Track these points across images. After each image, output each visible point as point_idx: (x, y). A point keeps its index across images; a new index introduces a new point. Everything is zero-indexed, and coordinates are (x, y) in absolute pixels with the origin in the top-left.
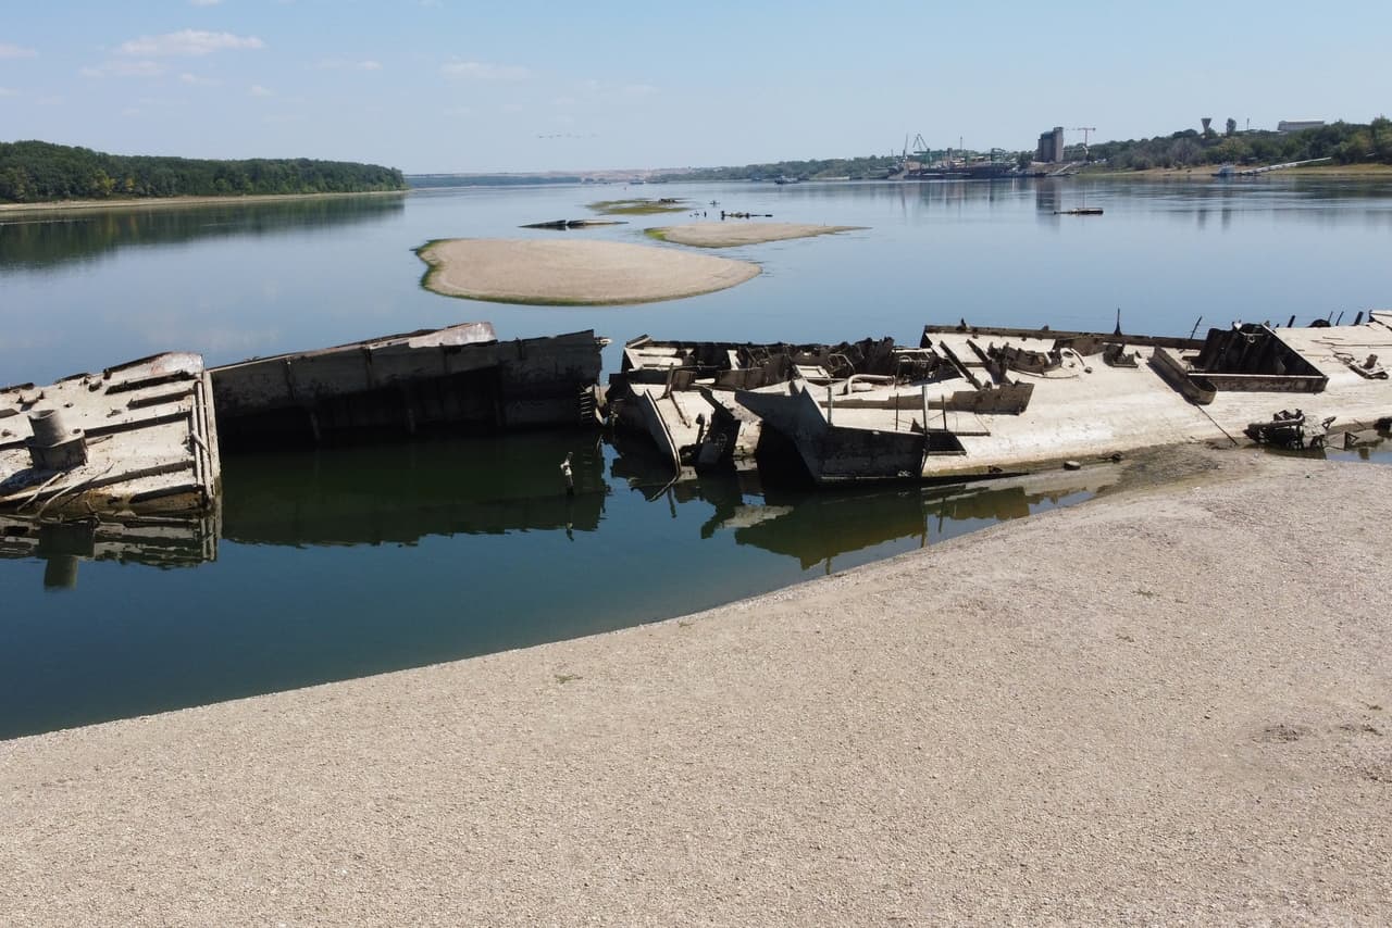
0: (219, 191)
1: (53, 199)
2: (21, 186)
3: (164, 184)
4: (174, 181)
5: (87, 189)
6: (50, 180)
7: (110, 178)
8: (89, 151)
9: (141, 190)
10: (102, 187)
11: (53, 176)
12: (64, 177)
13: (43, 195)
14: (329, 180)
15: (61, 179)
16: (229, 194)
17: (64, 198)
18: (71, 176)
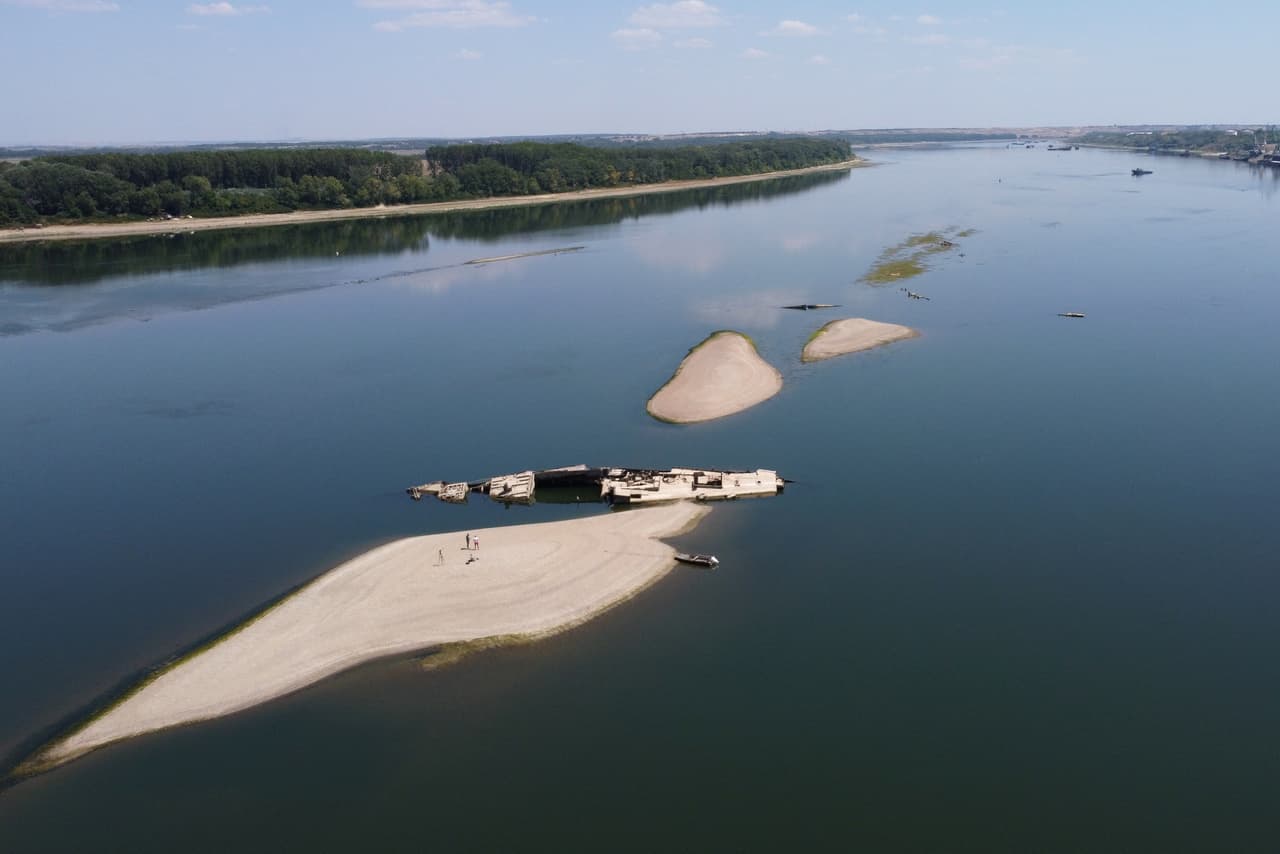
0: (696, 176)
1: (577, 189)
2: (555, 182)
3: (656, 174)
4: (662, 171)
5: (600, 180)
6: (575, 176)
7: (617, 172)
9: (639, 179)
10: (611, 178)
11: (577, 173)
12: (584, 172)
13: (570, 186)
14: (784, 160)
15: (582, 174)
16: (704, 177)
17: (585, 187)
18: (590, 171)
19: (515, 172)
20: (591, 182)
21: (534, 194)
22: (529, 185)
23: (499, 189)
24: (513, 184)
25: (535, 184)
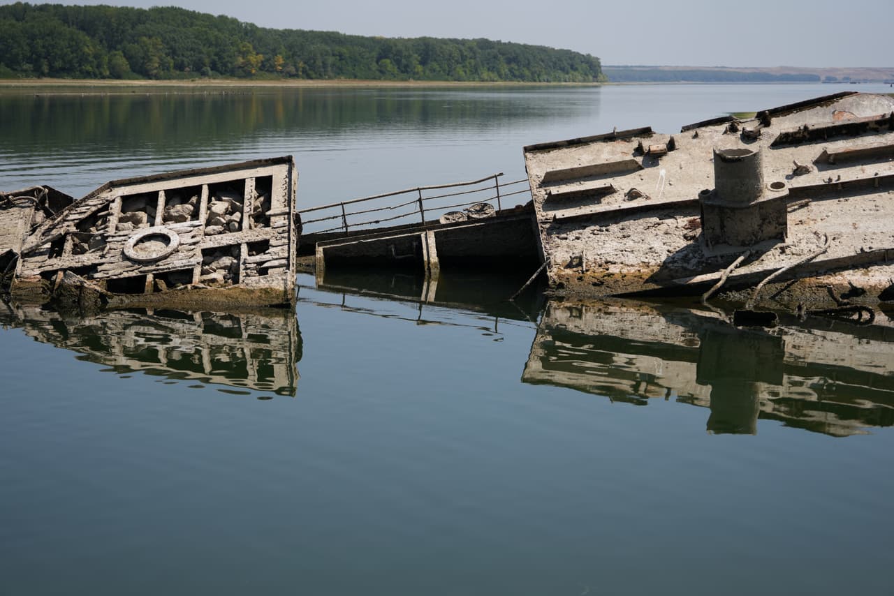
0: (382, 74)
1: (190, 77)
2: (156, 59)
3: (319, 63)
4: (330, 60)
5: (229, 65)
6: (189, 53)
7: (257, 54)
8: (234, 21)
9: (292, 69)
10: (248, 63)
11: (192, 49)
12: (205, 50)
14: (514, 65)
15: (200, 52)
16: (394, 77)
17: (204, 74)
18: (213, 49)
19: (87, 38)
20: (214, 67)
21: (119, 77)
22: (110, 61)
23: (58, 64)
24: (83, 59)
25: (121, 61)
